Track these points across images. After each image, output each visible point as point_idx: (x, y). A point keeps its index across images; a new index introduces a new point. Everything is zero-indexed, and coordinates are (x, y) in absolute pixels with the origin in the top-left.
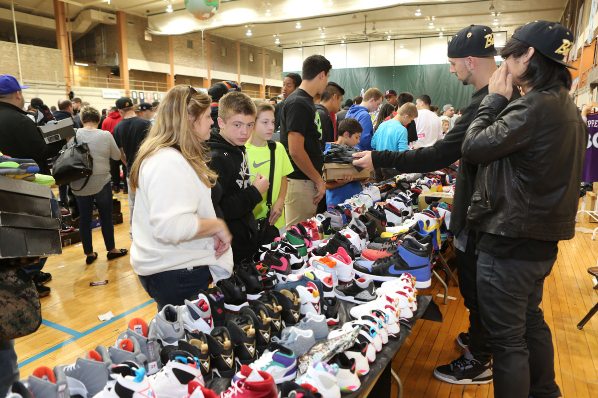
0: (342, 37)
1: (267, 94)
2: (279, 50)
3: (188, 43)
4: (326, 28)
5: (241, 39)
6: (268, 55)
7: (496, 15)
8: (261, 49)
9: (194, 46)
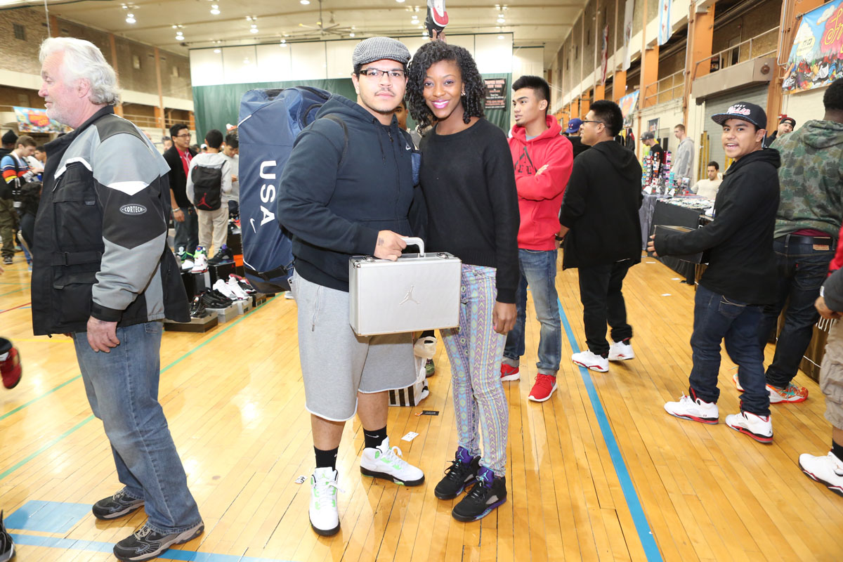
0: (281, 34)
1: (167, 122)
2: (182, 51)
3: (14, 28)
4: (258, 17)
5: (116, 31)
6: (164, 59)
7: (501, 9)
8: (151, 49)
9: (28, 36)
